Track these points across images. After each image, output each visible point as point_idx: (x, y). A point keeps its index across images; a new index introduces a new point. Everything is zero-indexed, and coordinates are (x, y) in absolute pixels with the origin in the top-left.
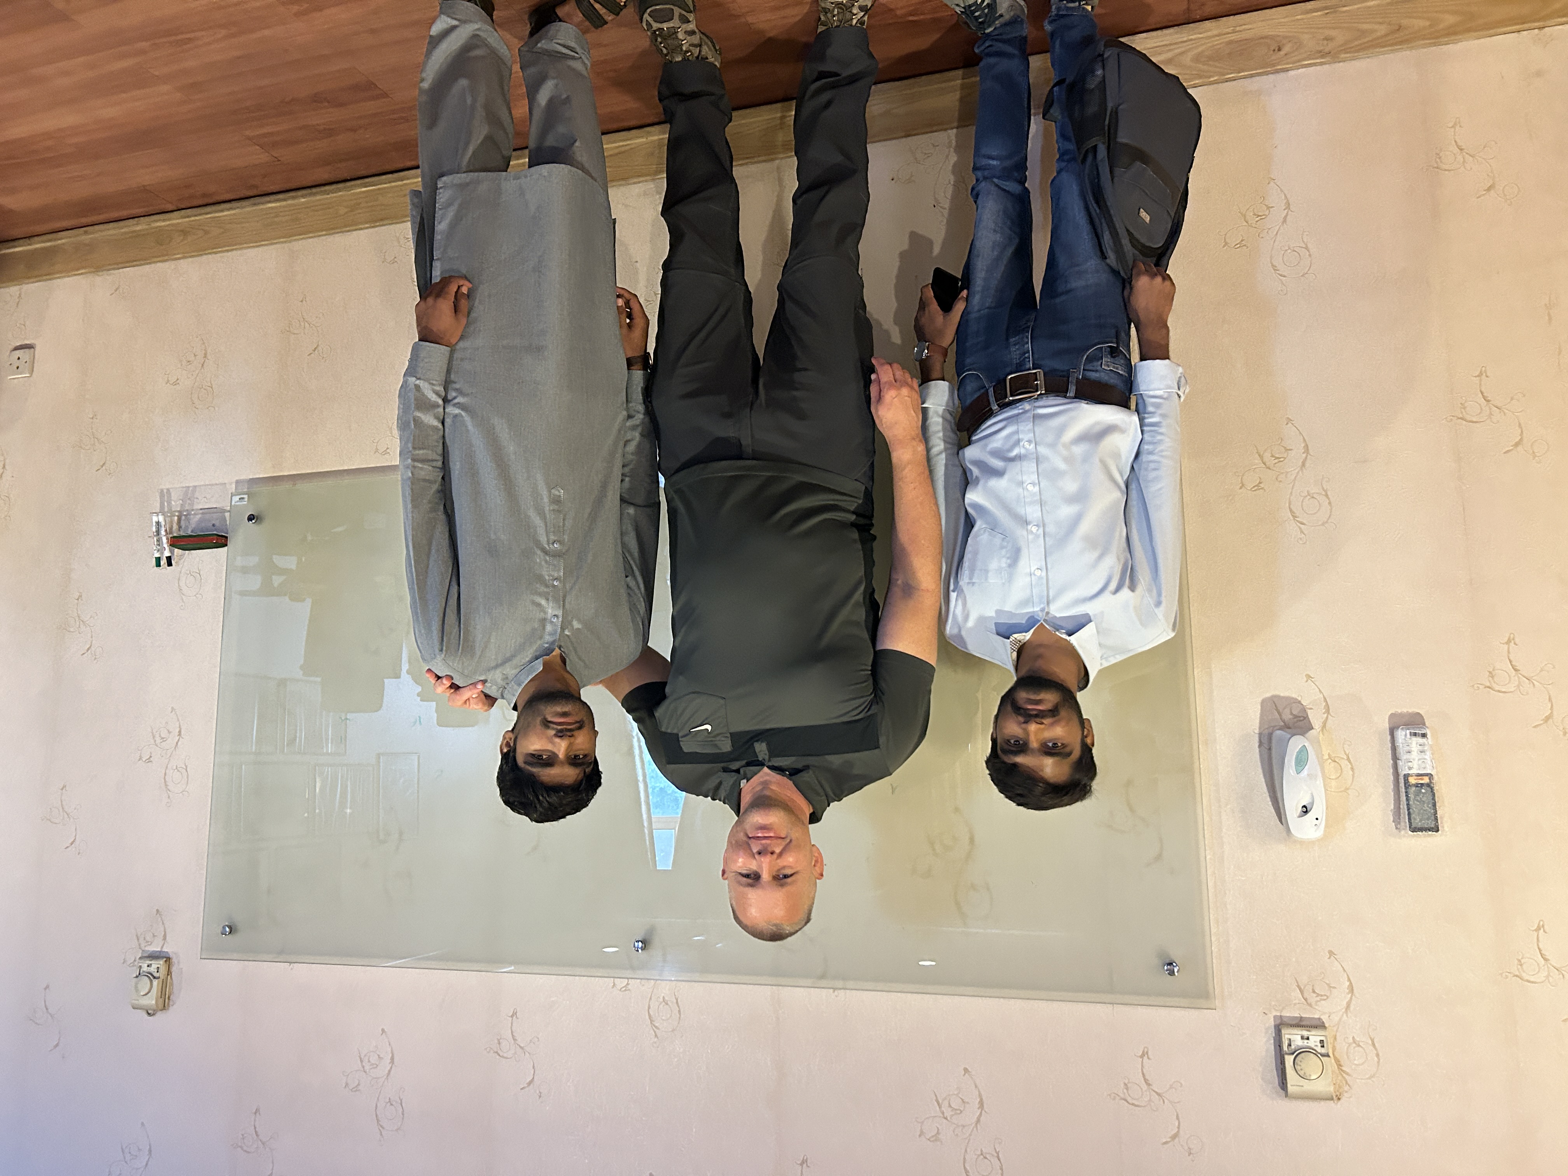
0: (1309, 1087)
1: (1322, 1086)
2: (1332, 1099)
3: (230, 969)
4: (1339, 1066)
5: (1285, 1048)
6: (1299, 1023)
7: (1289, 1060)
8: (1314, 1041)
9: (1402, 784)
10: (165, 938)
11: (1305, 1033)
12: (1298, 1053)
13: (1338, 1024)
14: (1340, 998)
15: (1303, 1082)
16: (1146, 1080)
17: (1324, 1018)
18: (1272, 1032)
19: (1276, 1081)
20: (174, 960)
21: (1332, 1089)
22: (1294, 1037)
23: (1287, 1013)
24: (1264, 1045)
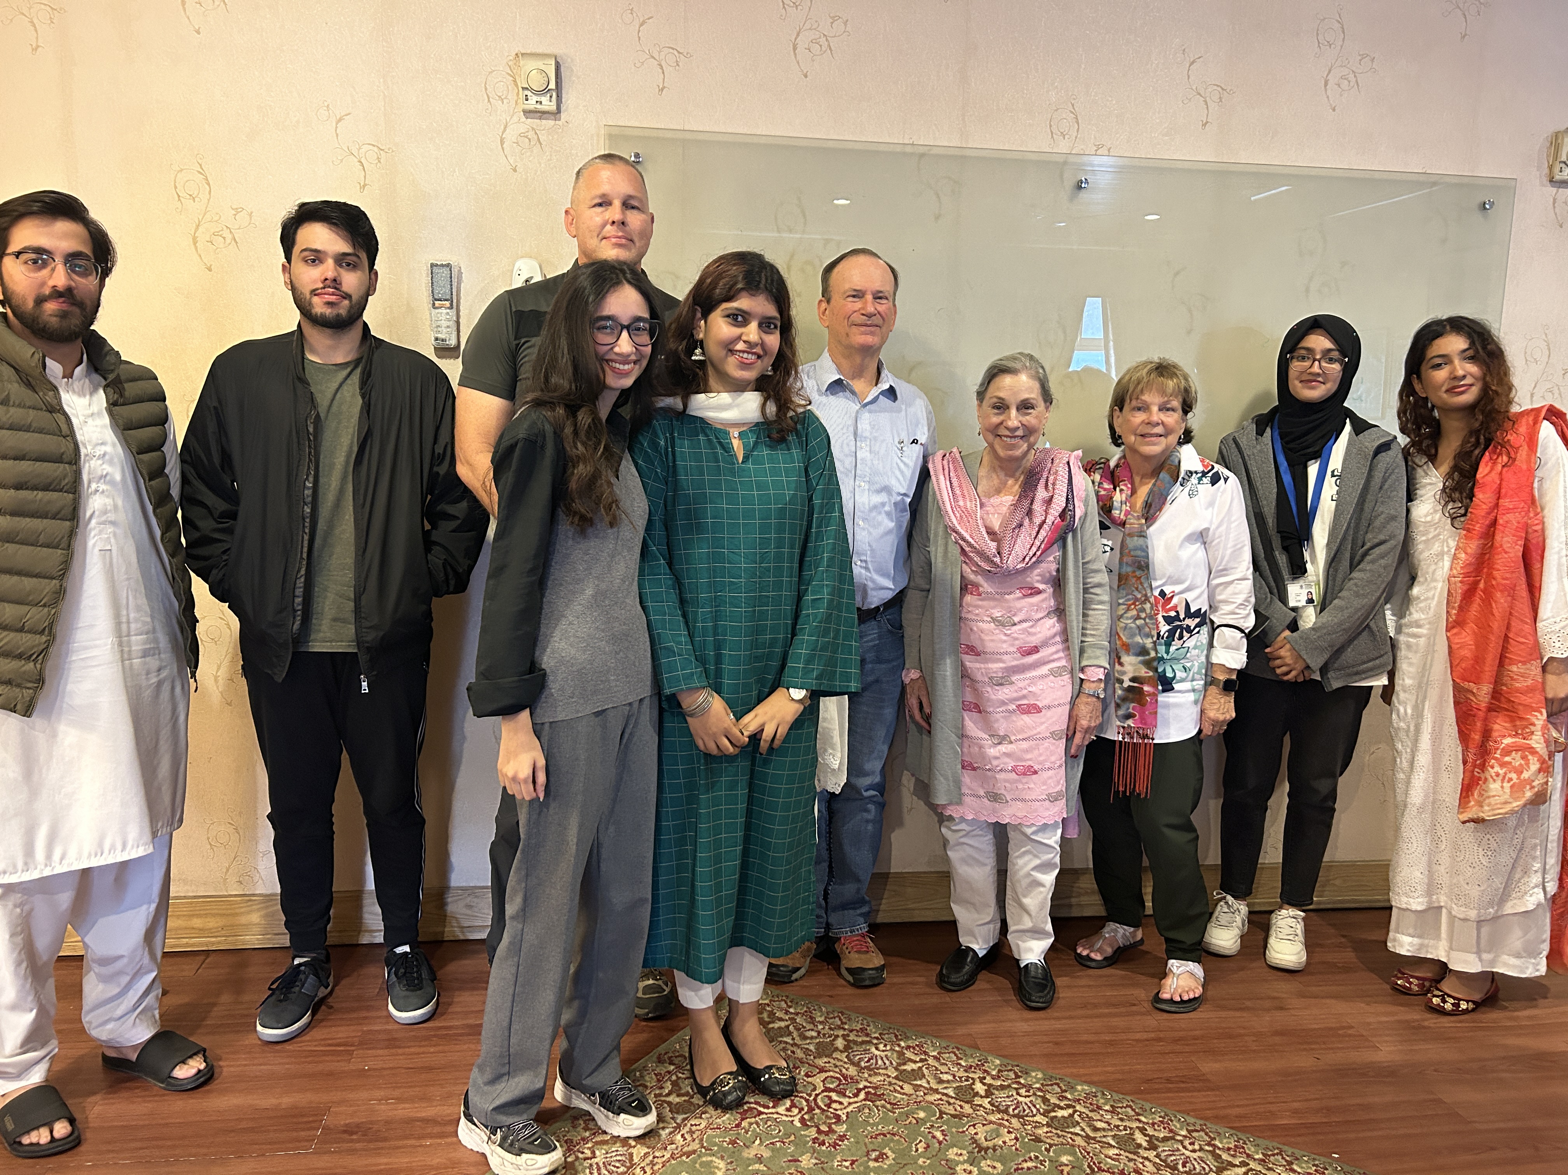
0: (540, 64)
1: (531, 65)
2: (523, 54)
3: (1486, 170)
4: (515, 81)
5: (554, 95)
6: (543, 114)
7: (552, 85)
8: (533, 99)
9: (455, 301)
10: (1555, 200)
11: (538, 106)
12: (546, 91)
13: (514, 113)
14: (511, 135)
15: (543, 67)
16: (662, 68)
17: (523, 119)
18: (563, 108)
19: (562, 69)
20: (1545, 180)
21: (522, 63)
22: (547, 104)
23: (551, 123)
24: (570, 98)
